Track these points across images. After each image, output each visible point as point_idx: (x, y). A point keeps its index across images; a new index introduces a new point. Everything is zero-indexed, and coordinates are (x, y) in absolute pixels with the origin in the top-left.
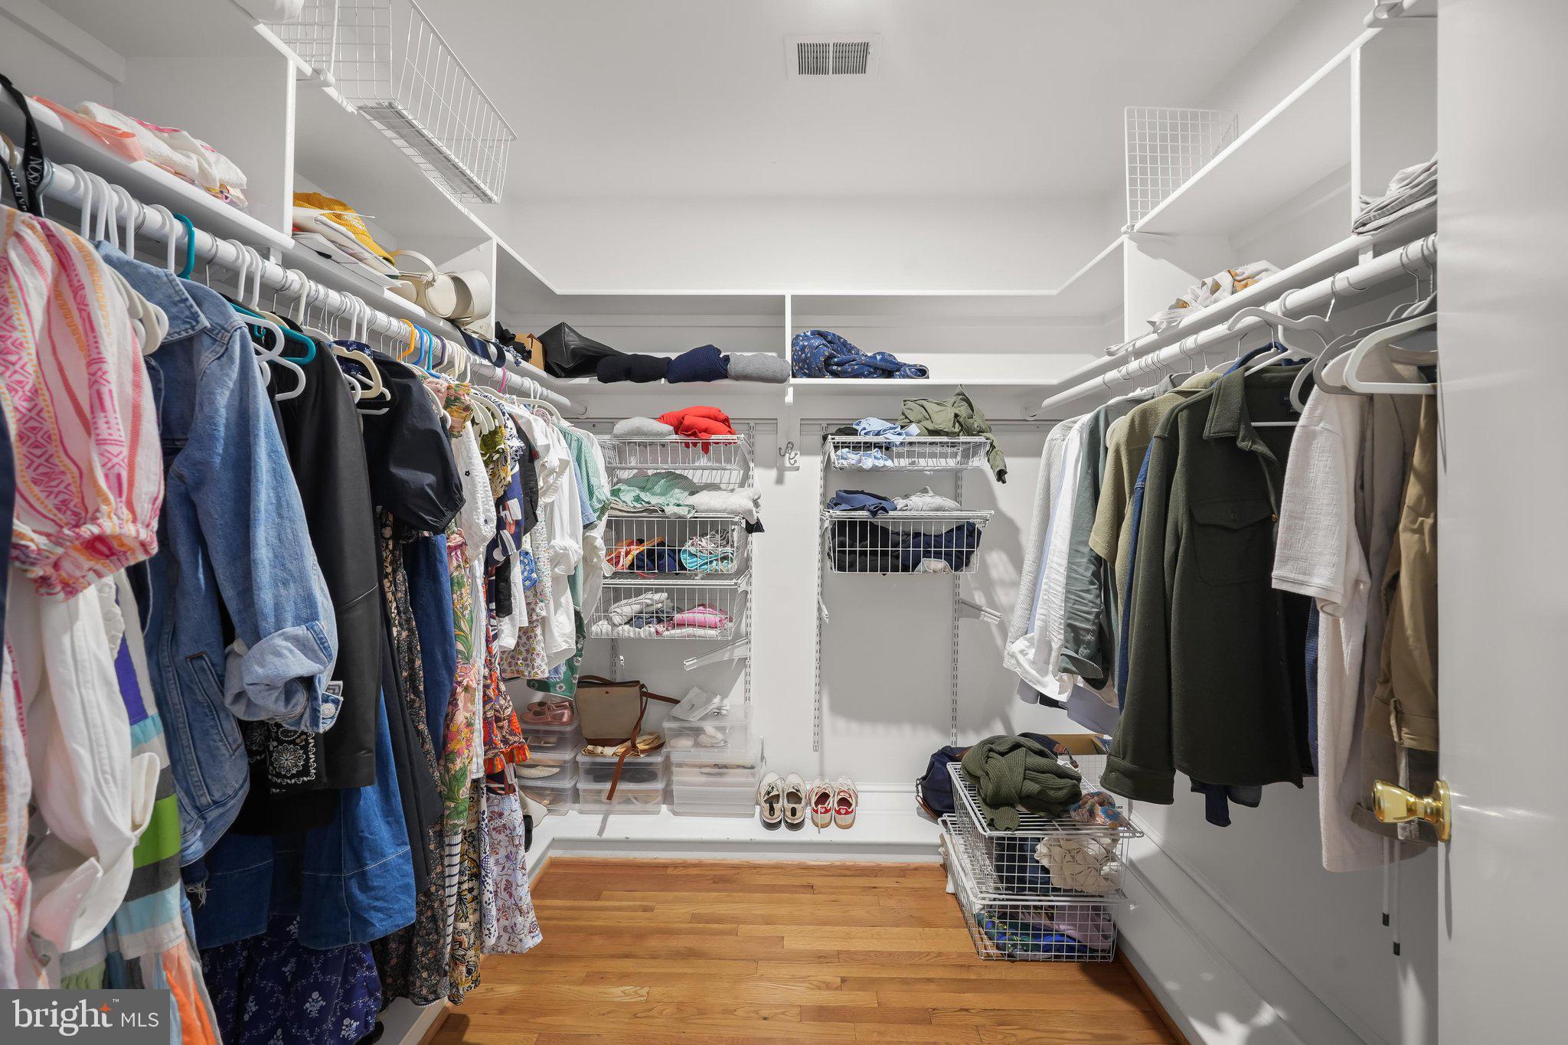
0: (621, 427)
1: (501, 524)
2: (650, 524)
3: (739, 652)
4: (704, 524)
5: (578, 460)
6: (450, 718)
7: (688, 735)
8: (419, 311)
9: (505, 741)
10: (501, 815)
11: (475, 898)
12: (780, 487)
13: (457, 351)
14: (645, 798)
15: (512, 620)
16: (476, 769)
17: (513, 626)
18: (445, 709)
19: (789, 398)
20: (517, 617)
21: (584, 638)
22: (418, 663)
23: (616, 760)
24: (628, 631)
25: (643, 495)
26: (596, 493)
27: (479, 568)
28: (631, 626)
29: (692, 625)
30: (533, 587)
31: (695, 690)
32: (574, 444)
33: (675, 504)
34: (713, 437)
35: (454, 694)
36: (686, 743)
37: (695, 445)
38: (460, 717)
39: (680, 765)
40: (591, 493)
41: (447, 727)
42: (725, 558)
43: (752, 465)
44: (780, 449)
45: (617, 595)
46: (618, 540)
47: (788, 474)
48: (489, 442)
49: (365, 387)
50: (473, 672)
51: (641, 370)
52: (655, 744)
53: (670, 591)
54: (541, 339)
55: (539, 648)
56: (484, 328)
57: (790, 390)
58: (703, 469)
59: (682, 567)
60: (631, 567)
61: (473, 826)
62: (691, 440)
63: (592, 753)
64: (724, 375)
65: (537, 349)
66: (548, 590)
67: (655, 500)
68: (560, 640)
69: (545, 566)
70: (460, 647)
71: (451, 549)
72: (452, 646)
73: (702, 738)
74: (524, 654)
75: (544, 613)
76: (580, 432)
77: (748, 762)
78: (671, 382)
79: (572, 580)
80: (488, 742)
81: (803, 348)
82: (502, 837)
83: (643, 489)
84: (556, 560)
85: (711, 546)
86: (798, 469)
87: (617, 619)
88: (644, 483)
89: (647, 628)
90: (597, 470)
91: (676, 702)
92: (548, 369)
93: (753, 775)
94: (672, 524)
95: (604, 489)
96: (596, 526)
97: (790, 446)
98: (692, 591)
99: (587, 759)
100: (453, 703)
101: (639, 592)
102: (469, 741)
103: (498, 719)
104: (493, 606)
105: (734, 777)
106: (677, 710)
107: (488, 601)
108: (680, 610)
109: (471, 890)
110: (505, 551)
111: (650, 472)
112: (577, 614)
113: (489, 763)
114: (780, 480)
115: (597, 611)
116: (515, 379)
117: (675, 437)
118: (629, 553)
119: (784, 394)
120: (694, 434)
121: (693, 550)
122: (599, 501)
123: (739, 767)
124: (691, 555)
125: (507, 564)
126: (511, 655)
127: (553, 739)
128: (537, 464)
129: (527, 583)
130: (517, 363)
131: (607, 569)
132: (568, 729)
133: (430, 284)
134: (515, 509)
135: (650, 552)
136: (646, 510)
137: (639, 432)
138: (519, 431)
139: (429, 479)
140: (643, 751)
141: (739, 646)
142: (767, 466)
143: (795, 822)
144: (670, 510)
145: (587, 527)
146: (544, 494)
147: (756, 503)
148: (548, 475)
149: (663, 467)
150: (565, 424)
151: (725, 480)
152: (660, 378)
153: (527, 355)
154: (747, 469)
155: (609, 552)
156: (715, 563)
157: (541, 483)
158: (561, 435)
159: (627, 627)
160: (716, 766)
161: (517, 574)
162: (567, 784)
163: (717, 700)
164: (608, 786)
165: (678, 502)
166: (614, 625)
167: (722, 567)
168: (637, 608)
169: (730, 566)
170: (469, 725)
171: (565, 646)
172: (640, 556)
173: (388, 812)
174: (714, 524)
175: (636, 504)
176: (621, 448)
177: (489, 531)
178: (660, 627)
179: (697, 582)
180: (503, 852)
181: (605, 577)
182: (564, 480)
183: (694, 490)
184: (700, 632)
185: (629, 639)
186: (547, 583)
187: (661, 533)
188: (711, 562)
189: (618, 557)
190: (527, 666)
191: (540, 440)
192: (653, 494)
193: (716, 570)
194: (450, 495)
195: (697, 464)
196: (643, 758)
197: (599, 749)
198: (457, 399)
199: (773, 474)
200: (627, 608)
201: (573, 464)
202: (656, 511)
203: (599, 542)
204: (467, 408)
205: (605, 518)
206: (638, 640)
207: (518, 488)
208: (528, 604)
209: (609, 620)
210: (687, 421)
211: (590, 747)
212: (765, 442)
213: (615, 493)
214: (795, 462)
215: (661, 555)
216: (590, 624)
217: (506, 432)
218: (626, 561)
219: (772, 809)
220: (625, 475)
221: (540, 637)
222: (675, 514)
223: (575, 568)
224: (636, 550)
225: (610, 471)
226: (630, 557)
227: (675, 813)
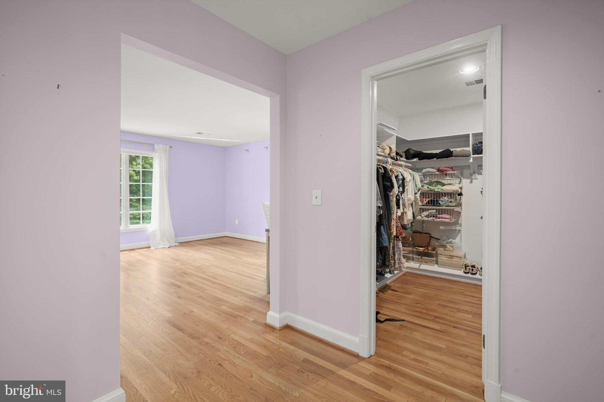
0: (424, 171)
1: (399, 192)
2: (431, 193)
3: (458, 228)
4: (445, 193)
5: (413, 179)
6: (391, 223)
7: (442, 247)
8: (383, 154)
9: (399, 231)
10: (398, 245)
11: (394, 258)
12: (471, 184)
13: (390, 160)
14: (431, 261)
15: (400, 210)
16: (395, 234)
17: (400, 211)
18: (390, 222)
19: (471, 161)
20: (401, 210)
21: (415, 219)
22: (386, 213)
23: (422, 251)
24: (426, 219)
25: (429, 187)
26: (417, 186)
27: (395, 199)
28: (426, 217)
29: (442, 218)
30: (404, 205)
31: (445, 237)
32: (412, 176)
33: (438, 189)
34: (448, 172)
35: (391, 219)
36: (442, 249)
37: (444, 174)
38: (392, 223)
39: (440, 254)
40: (416, 186)
41: (390, 225)
42: (451, 202)
43: (462, 178)
44: (471, 174)
45: (423, 210)
46: (423, 198)
47: (474, 181)
48: (397, 177)
49: (381, 171)
50: (394, 216)
51: (430, 157)
52: (434, 249)
53: (436, 209)
54: (404, 152)
55: (405, 218)
56: (394, 154)
57: (472, 159)
58: (448, 180)
59: (439, 204)
60: (426, 204)
61: (393, 246)
62: (442, 173)
63: (417, 249)
64: (452, 156)
65: (404, 155)
66: (407, 206)
67: (432, 188)
68: (409, 217)
69: (406, 201)
70: (392, 212)
71: (391, 195)
72: (391, 211)
73: (446, 249)
74: (402, 219)
75: (406, 211)
76: (413, 173)
77: (460, 255)
78: (437, 159)
79: (412, 204)
80: (397, 230)
81: (475, 147)
82: (398, 250)
83: (430, 185)
84: (408, 200)
85: (447, 199)
86: (477, 179)
87: (423, 216)
88: (430, 184)
89: (430, 218)
90: (418, 181)
91: (439, 240)
92: (406, 158)
93: (461, 259)
94: (437, 193)
95: (419, 185)
96: (417, 193)
97: (474, 173)
98: (442, 210)
99: (416, 250)
100: (391, 221)
101: (428, 210)
102: (394, 228)
103: (398, 227)
104: (397, 207)
105: (455, 259)
106: (439, 241)
107: (396, 206)
108: (439, 214)
109: (393, 257)
110: (399, 197)
111: (433, 181)
112: (413, 213)
113: (397, 233)
114: (471, 182)
115: (418, 213)
116: (399, 162)
117: (438, 172)
118: (426, 200)
119: (470, 159)
120: (442, 172)
121: (442, 200)
122: (418, 188)
123: (457, 257)
124: (442, 201)
125: (399, 199)
126: (400, 217)
127: (407, 245)
128: (405, 181)
129: (403, 204)
130: (400, 159)
131: (420, 204)
132: (411, 242)
133: (385, 149)
134: (401, 189)
135: (431, 200)
136: (430, 190)
137: (428, 172)
138: (401, 174)
139: (389, 184)
140: (430, 250)
141: (458, 226)
142: (467, 178)
143: (473, 273)
144: (436, 190)
145: (416, 194)
146: (406, 186)
147: (461, 188)
148: (407, 183)
149: (435, 180)
150: (410, 171)
151: (454, 182)
152: (434, 158)
153: (401, 156)
154: (461, 179)
155: (421, 200)
156: (448, 203)
157: (405, 184)
158: (410, 174)
159: (425, 218)
160: (450, 256)
161: (401, 202)
162: (411, 255)
163: (451, 240)
164: (420, 257)
165: (438, 188)
166: (422, 217)
167: (450, 204)
168: (428, 213)
169: (452, 204)
170: (394, 225)
171: (410, 218)
172: (429, 201)
173: (385, 231)
174: (448, 193)
175: (428, 189)
176: (424, 175)
177: (397, 193)
178: (434, 218)
179: (444, 207)
180: (398, 253)
181: (420, 206)
182: (410, 184)
183: (443, 185)
184: (444, 220)
185: (426, 221)
186: (407, 204)
187: (434, 196)
188: (447, 203)
189: (423, 202)
190: (402, 221)
191: (405, 176)
192: (432, 186)
193: (449, 205)
194: (392, 187)
195: (446, 179)
196: (430, 251)
197: (419, 248)
198: (392, 170)
199: (469, 180)
200: (426, 213)
201: (412, 180)
202: (432, 190)
203: (418, 197)
204: (393, 172)
205: (420, 192)
206: (428, 221)
207: (402, 185)
208: (403, 208)
209: (421, 215)
210: (441, 169)
211: (416, 247)
212: (466, 172)
213: (422, 186)
214: (476, 177)
215: (434, 201)
216: (416, 217)
217: (399, 175)
218: (425, 202)
219: (466, 268)
220: (426, 182)
221: (405, 216)
222: (437, 191)
223: (413, 202)
224: (427, 200)
225: (421, 181)
226: (426, 201)
227: (439, 267)
